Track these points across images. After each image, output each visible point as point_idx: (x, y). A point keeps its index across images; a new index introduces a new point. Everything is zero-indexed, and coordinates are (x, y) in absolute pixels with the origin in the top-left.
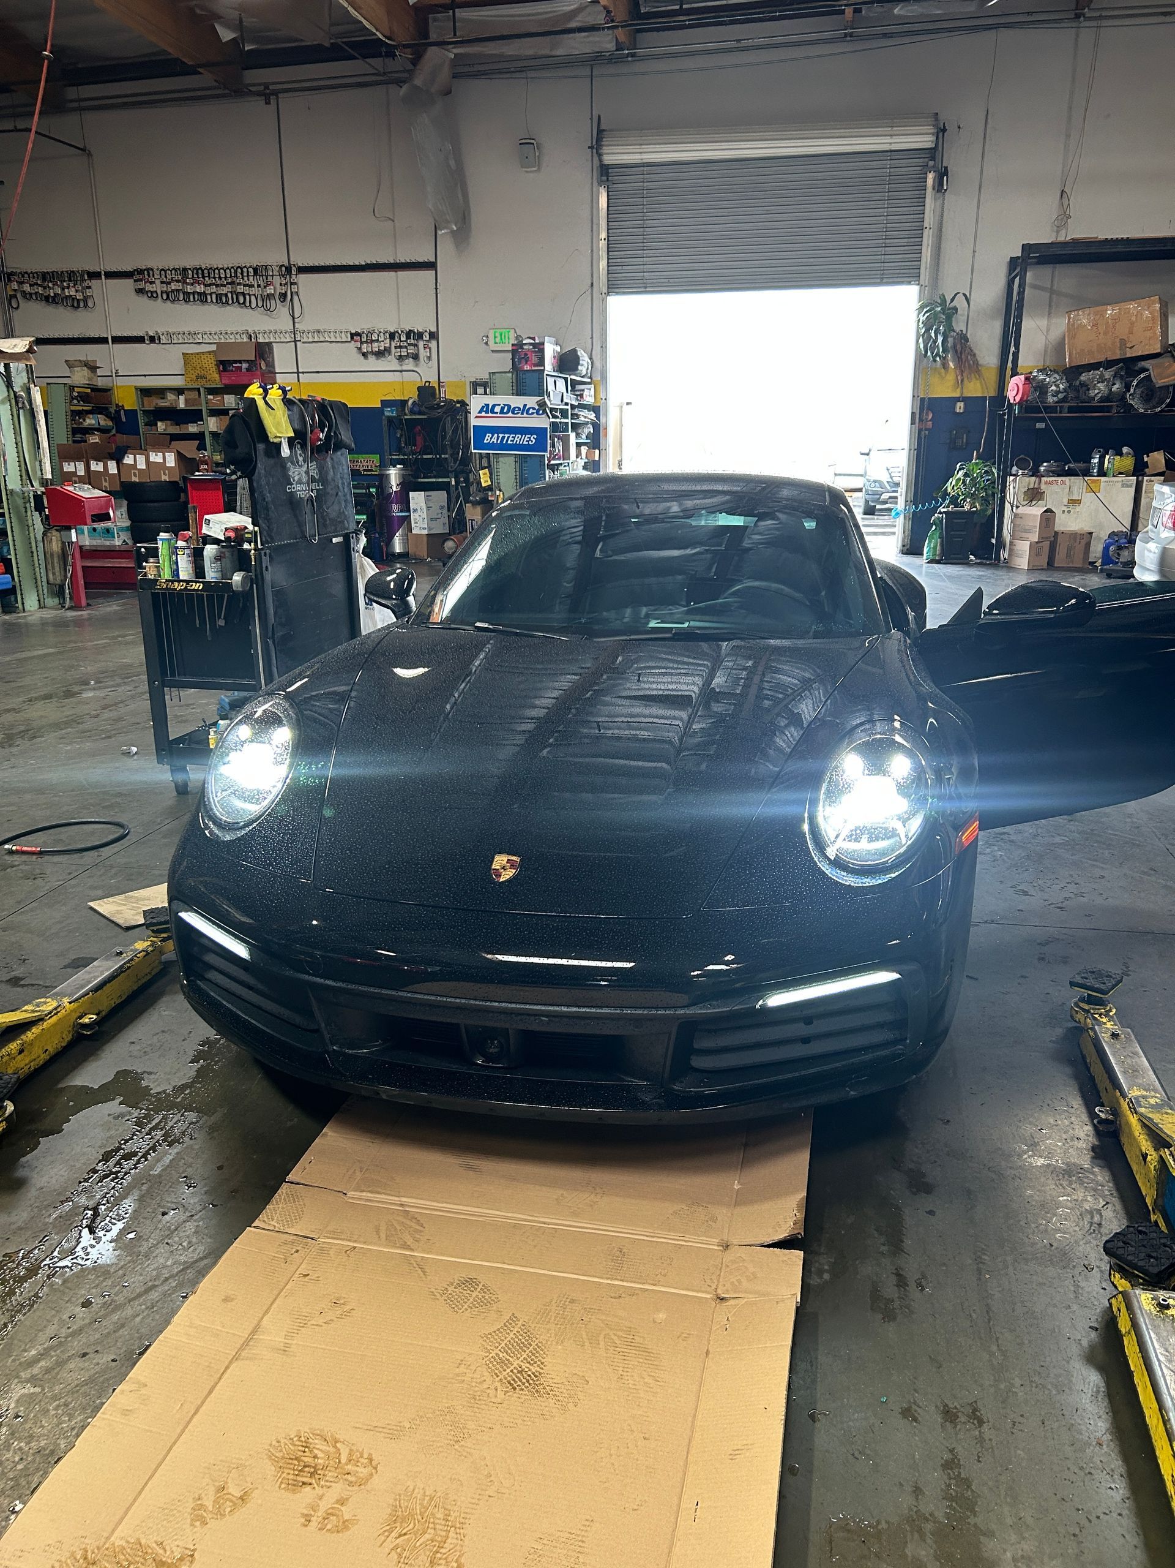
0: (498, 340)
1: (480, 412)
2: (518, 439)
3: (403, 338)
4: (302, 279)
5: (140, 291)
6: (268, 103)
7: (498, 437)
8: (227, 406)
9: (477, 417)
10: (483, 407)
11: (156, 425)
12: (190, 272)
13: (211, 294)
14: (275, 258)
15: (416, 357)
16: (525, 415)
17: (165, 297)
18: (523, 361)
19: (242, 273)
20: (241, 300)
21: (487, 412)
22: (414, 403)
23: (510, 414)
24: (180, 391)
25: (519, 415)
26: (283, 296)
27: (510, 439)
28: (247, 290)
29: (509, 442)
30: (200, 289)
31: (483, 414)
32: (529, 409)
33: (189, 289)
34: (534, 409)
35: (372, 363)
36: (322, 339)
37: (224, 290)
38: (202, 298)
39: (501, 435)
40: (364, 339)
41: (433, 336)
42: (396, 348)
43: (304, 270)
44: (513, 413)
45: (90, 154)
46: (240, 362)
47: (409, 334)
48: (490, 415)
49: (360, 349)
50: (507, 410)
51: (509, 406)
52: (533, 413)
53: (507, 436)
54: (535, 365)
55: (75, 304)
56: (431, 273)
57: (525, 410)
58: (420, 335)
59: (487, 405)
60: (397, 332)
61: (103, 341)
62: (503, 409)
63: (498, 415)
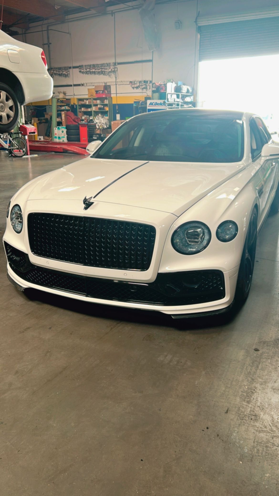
1: (149, 105)
4: (119, 66)
5: (80, 72)
6: (112, 16)
8: (98, 103)
9: (149, 106)
10: (150, 103)
11: (81, 109)
12: (92, 66)
13: (96, 72)
14: (112, 61)
15: (146, 88)
17: (86, 73)
19: (104, 65)
20: (103, 73)
21: (151, 105)
22: (142, 102)
23: (157, 105)
24: (87, 99)
25: (159, 106)
26: (114, 71)
28: (105, 70)
30: (94, 70)
31: (150, 105)
32: (162, 104)
33: (91, 71)
35: (135, 90)
36: (123, 84)
37: (99, 71)
38: (94, 73)
40: (133, 83)
41: (151, 82)
42: (141, 86)
43: (119, 64)
44: (158, 105)
45: (70, 34)
46: (100, 91)
47: (144, 82)
48: (152, 105)
49: (132, 86)
50: (157, 104)
51: (157, 103)
52: (163, 105)
55: (66, 76)
56: (151, 63)
57: (161, 104)
58: (147, 82)
60: (141, 81)
61: (71, 86)
62: (155, 104)
63: (154, 106)
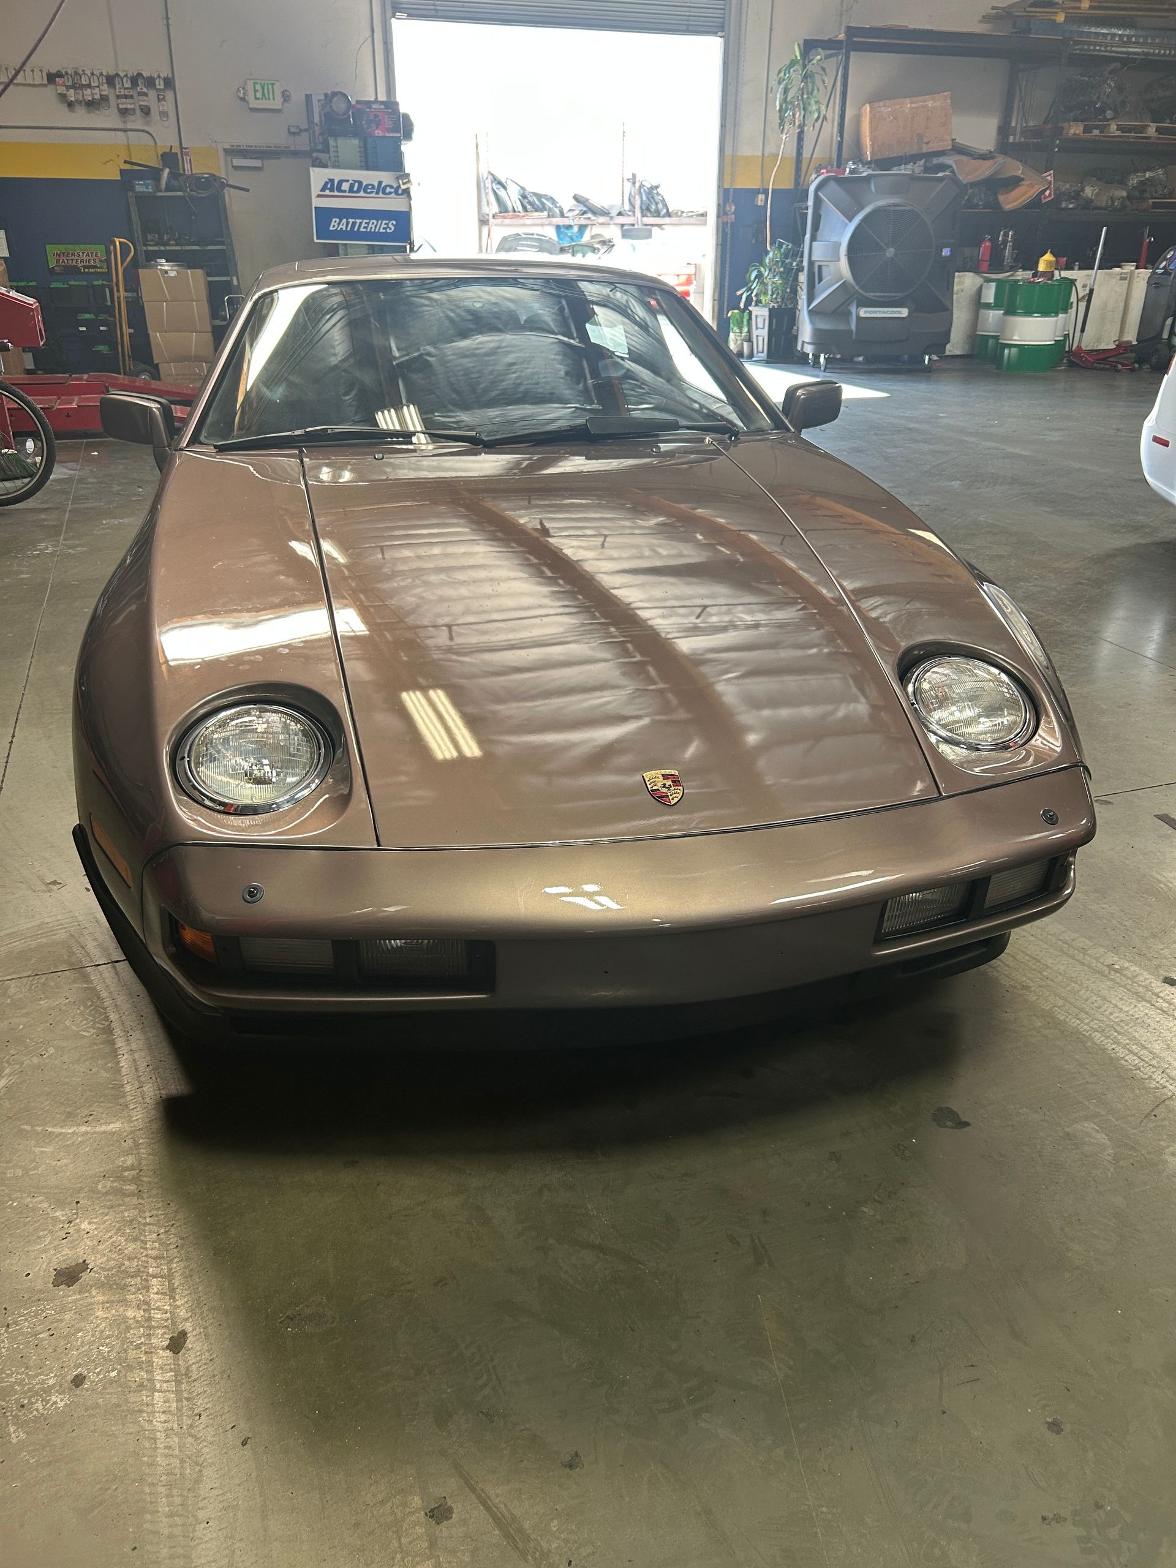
0: (259, 95)
1: (323, 189)
2: (373, 225)
3: (128, 85)
7: (348, 223)
9: (319, 196)
10: (326, 184)
15: (146, 111)
16: (381, 195)
18: (373, 125)
21: (332, 190)
23: (362, 194)
25: (373, 195)
27: (363, 225)
29: (362, 229)
31: (327, 192)
32: (386, 187)
34: (391, 187)
35: (81, 117)
39: (351, 221)
40: (69, 83)
41: (169, 83)
42: (118, 97)
44: (365, 192)
47: (135, 80)
48: (336, 193)
49: (62, 96)
50: (358, 188)
51: (360, 183)
52: (390, 193)
53: (358, 221)
54: (390, 130)
57: (381, 189)
58: (150, 82)
59: (332, 181)
60: (117, 75)
62: (352, 186)
63: (347, 194)
